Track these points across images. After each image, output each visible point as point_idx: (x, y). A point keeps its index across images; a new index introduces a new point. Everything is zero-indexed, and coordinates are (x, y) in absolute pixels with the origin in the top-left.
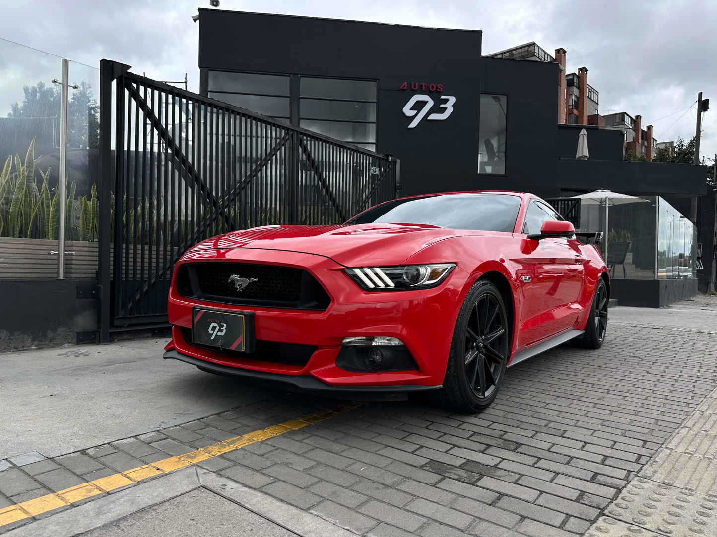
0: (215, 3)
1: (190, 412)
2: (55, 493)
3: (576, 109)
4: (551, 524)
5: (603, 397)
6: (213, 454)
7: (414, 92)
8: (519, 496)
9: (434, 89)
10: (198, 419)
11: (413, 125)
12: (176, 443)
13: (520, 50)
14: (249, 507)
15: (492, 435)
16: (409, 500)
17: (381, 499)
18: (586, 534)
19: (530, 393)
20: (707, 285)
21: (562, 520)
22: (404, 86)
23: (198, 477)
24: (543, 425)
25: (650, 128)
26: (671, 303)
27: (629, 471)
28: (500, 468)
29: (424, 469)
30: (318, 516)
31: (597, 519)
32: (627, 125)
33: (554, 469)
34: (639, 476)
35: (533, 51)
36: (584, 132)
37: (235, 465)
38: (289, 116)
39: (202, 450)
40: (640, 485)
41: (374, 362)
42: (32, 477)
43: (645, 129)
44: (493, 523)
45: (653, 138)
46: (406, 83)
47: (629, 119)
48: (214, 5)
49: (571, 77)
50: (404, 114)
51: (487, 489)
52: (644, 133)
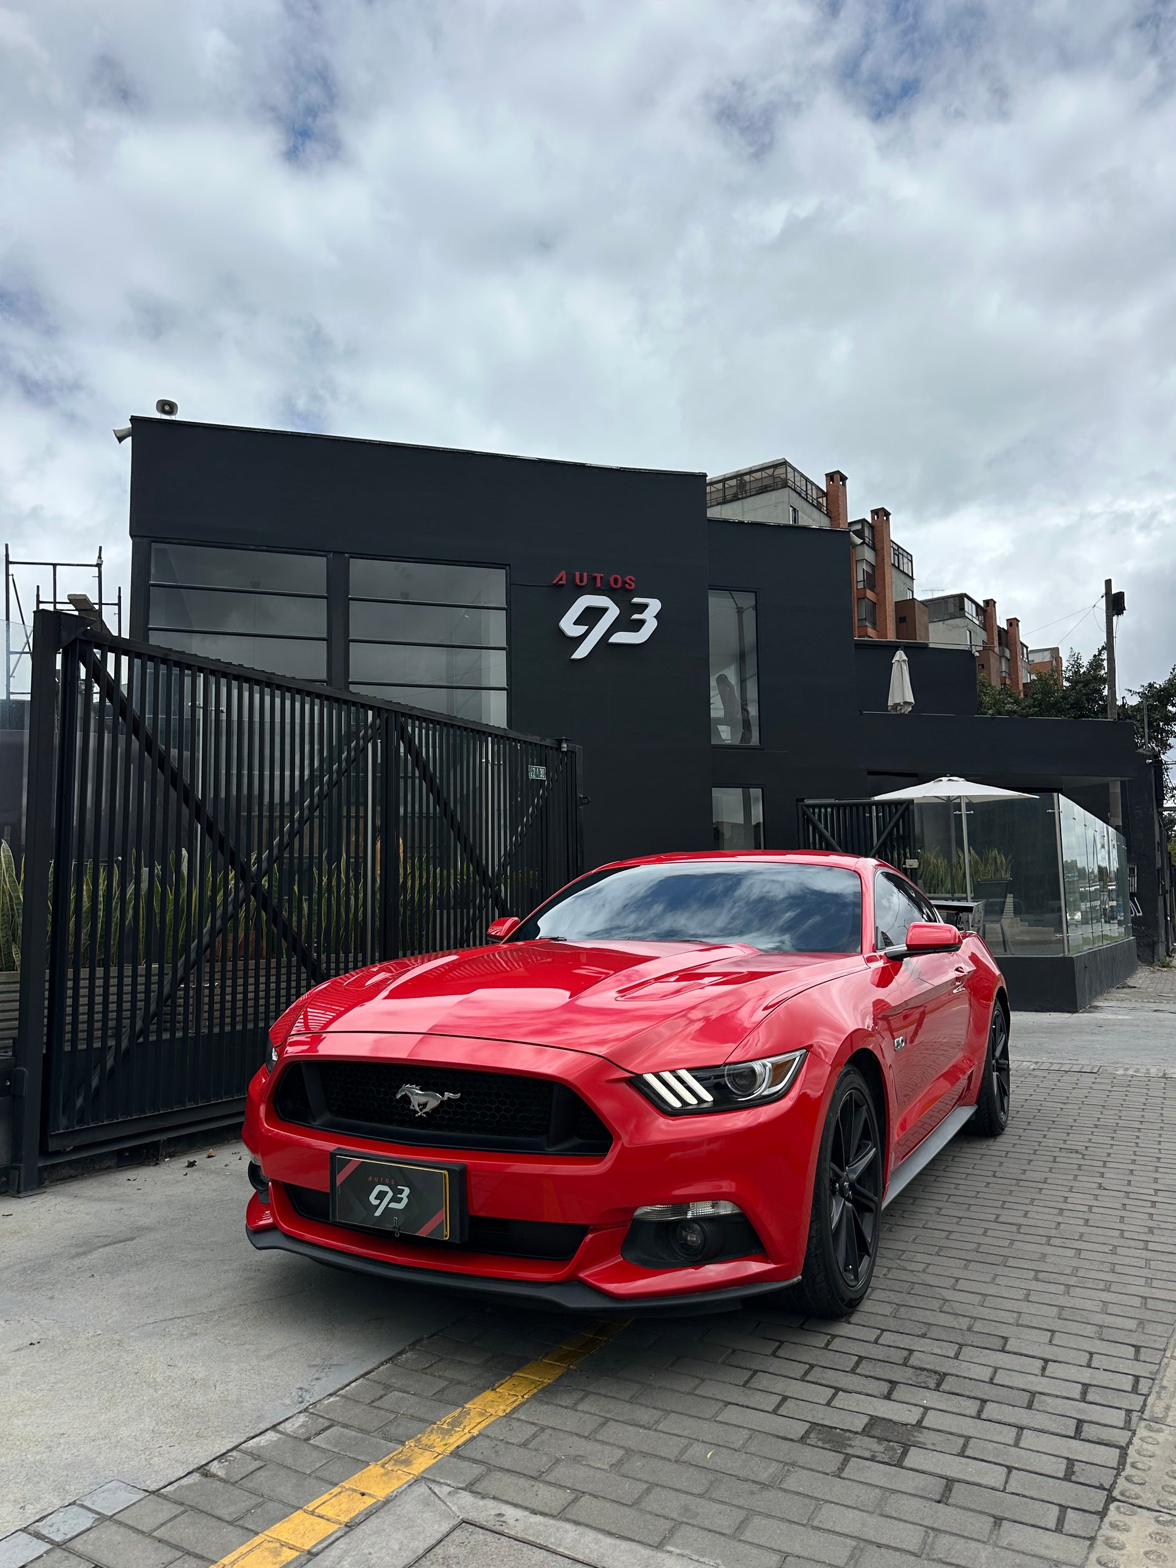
0: (167, 408)
1: (335, 1361)
2: (216, 1562)
3: (872, 590)
4: (1043, 1526)
5: (1044, 1256)
6: (438, 1450)
7: (581, 591)
8: (977, 1480)
9: (619, 586)
10: (363, 1376)
11: (581, 652)
12: (354, 1433)
13: (758, 475)
14: (566, 1552)
15: (889, 1360)
16: (812, 1508)
17: (766, 1511)
18: (1099, 1538)
19: (919, 1257)
20: (1152, 947)
21: (1056, 1517)
22: (561, 579)
23: (445, 1503)
24: (965, 1328)
25: (1013, 623)
26: (1095, 997)
27: (1129, 1412)
28: (928, 1428)
29: (809, 1445)
30: (683, 1556)
31: (1106, 1508)
32: (970, 617)
33: (1012, 1421)
34: (1145, 1420)
35: (783, 476)
36: (901, 657)
37: (489, 1470)
38: (325, 636)
39: (412, 1445)
40: (1150, 1437)
41: (686, 1246)
42: (149, 1535)
43: (1004, 626)
44: (957, 1535)
45: (1022, 643)
46: (563, 573)
47: (974, 606)
48: (164, 412)
49: (859, 527)
50: (561, 632)
51: (923, 1472)
52: (1002, 632)
